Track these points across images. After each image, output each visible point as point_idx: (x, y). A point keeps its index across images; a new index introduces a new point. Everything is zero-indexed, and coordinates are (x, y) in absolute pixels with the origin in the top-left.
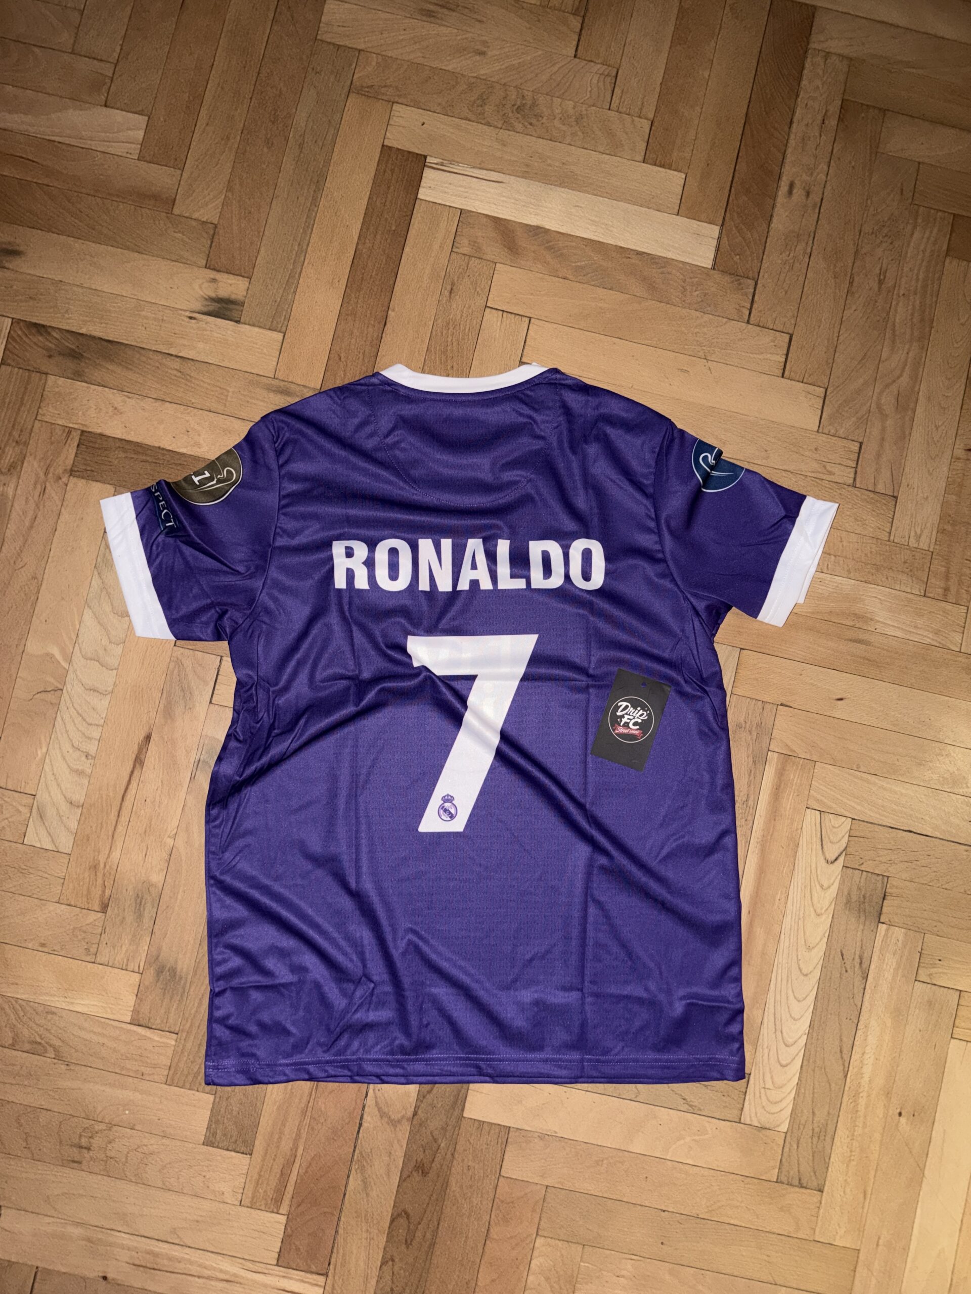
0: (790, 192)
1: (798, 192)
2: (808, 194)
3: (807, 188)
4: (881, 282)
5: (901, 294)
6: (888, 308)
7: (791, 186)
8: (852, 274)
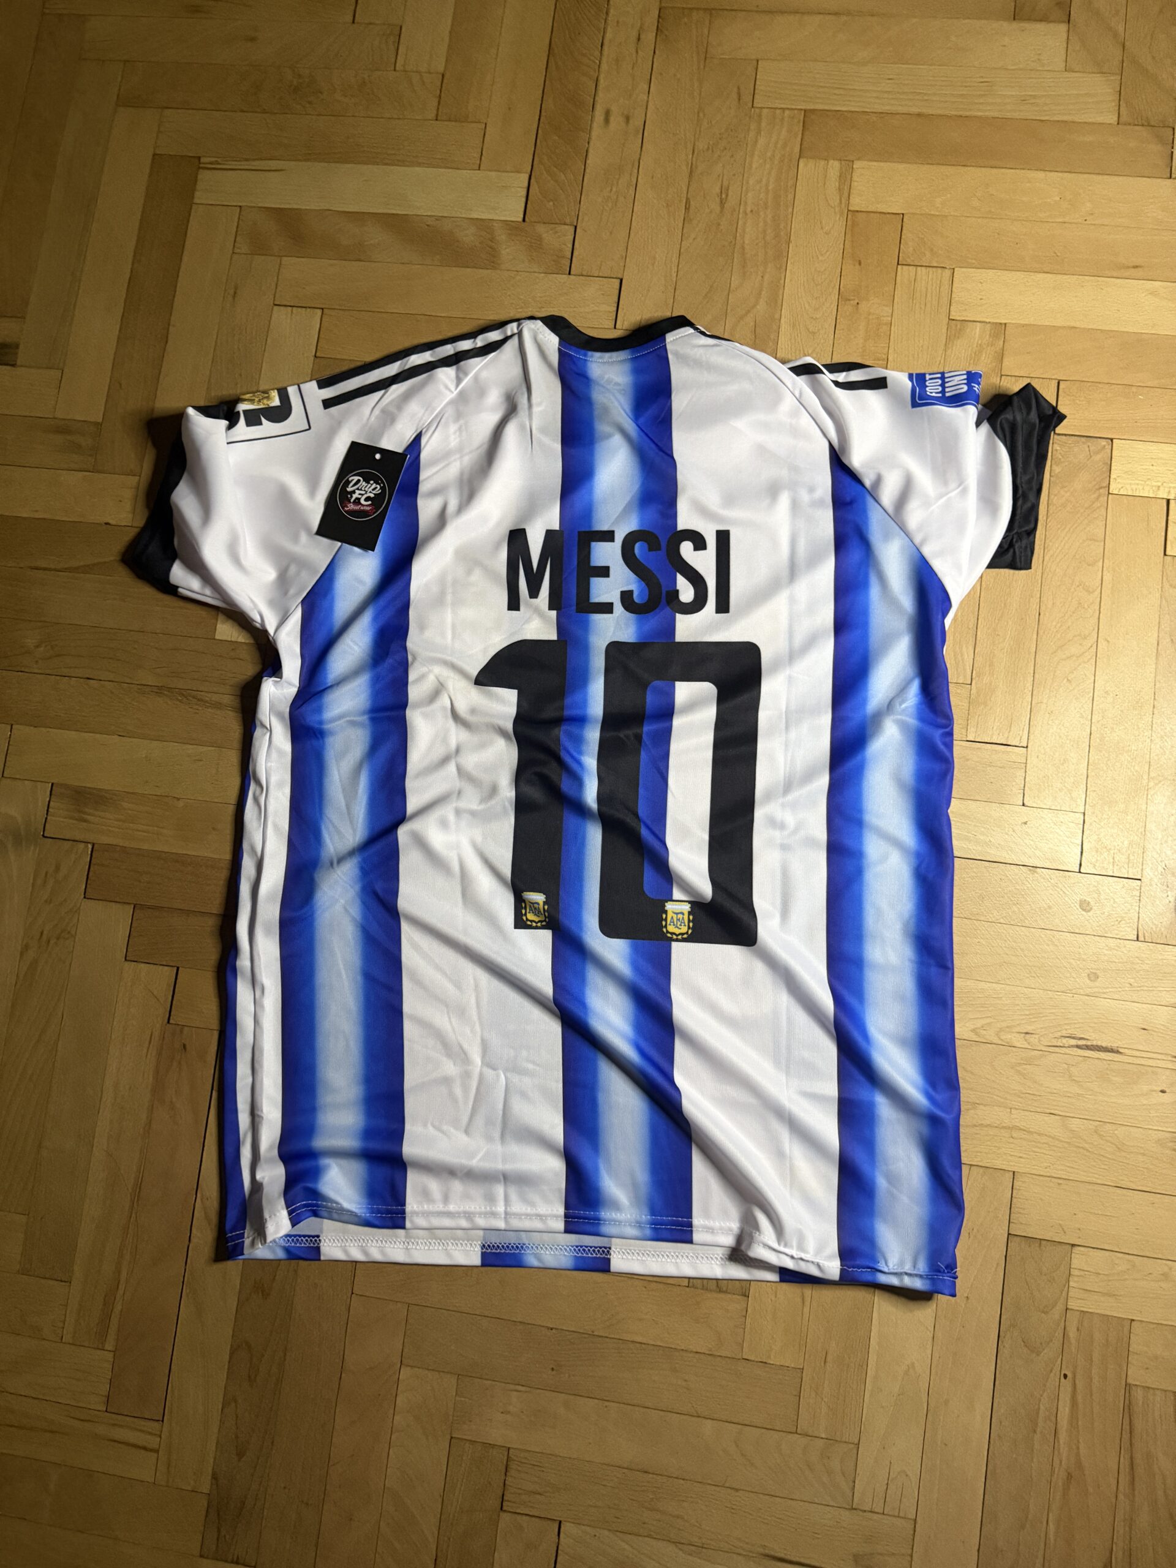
0: (607, 120)
1: (616, 121)
2: (627, 119)
3: (625, 113)
4: (722, 203)
5: (749, 210)
6: (735, 230)
7: (608, 114)
8: (688, 199)
